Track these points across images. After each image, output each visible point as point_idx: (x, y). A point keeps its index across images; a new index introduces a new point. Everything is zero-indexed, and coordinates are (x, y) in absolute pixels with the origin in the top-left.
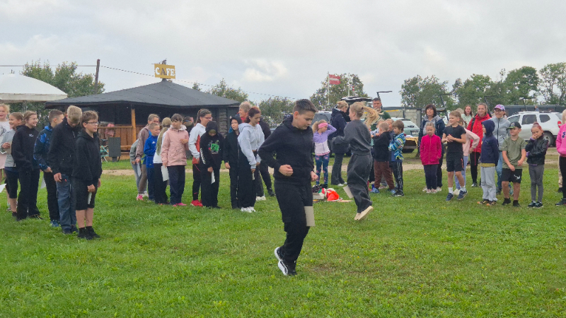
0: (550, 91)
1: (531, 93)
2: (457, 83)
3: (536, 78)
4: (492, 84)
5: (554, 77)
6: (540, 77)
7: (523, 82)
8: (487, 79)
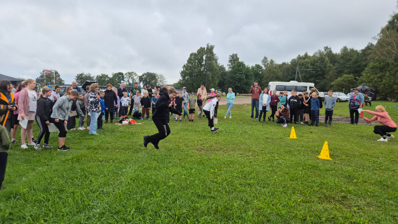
0: (128, 81)
1: (122, 81)
2: (97, 77)
3: (123, 77)
4: (109, 78)
5: (130, 77)
6: (125, 76)
7: (119, 78)
8: (107, 76)
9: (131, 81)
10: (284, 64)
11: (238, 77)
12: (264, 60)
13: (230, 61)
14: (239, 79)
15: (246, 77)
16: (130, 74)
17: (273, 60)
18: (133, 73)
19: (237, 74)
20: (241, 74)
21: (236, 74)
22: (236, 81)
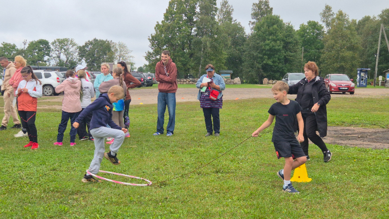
0: (59, 57)
1: (46, 58)
3: (49, 48)
5: (61, 48)
6: (52, 47)
7: (40, 50)
9: (63, 57)
10: (367, 19)
11: (268, 47)
12: (325, 13)
13: (255, 15)
14: (270, 50)
15: (284, 47)
16: (62, 43)
17: (343, 12)
18: (67, 40)
19: (267, 42)
20: (275, 41)
21: (264, 40)
22: (265, 54)
